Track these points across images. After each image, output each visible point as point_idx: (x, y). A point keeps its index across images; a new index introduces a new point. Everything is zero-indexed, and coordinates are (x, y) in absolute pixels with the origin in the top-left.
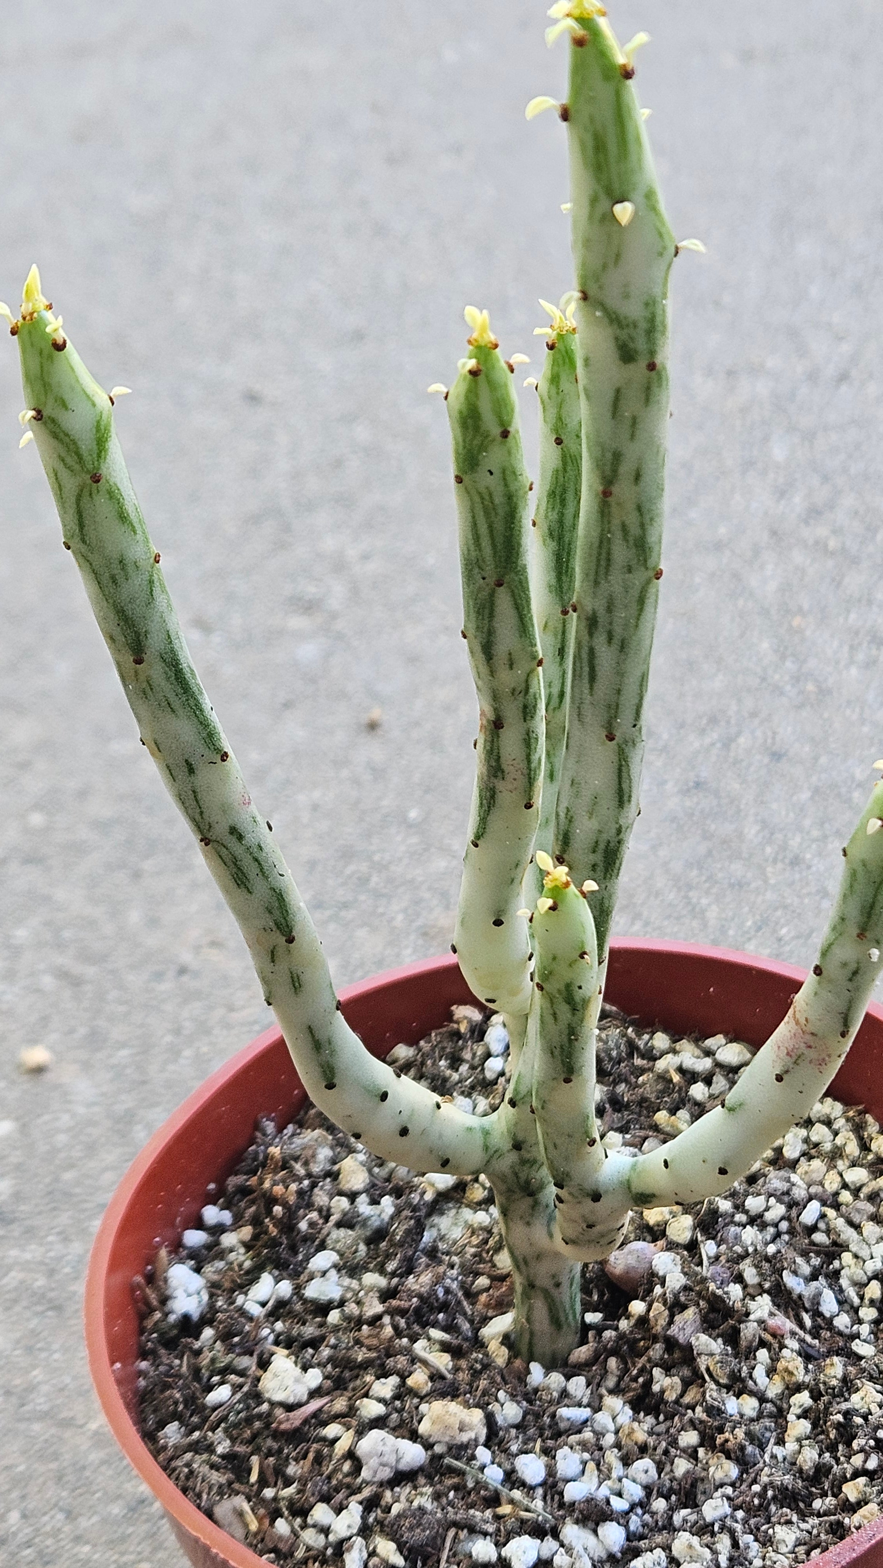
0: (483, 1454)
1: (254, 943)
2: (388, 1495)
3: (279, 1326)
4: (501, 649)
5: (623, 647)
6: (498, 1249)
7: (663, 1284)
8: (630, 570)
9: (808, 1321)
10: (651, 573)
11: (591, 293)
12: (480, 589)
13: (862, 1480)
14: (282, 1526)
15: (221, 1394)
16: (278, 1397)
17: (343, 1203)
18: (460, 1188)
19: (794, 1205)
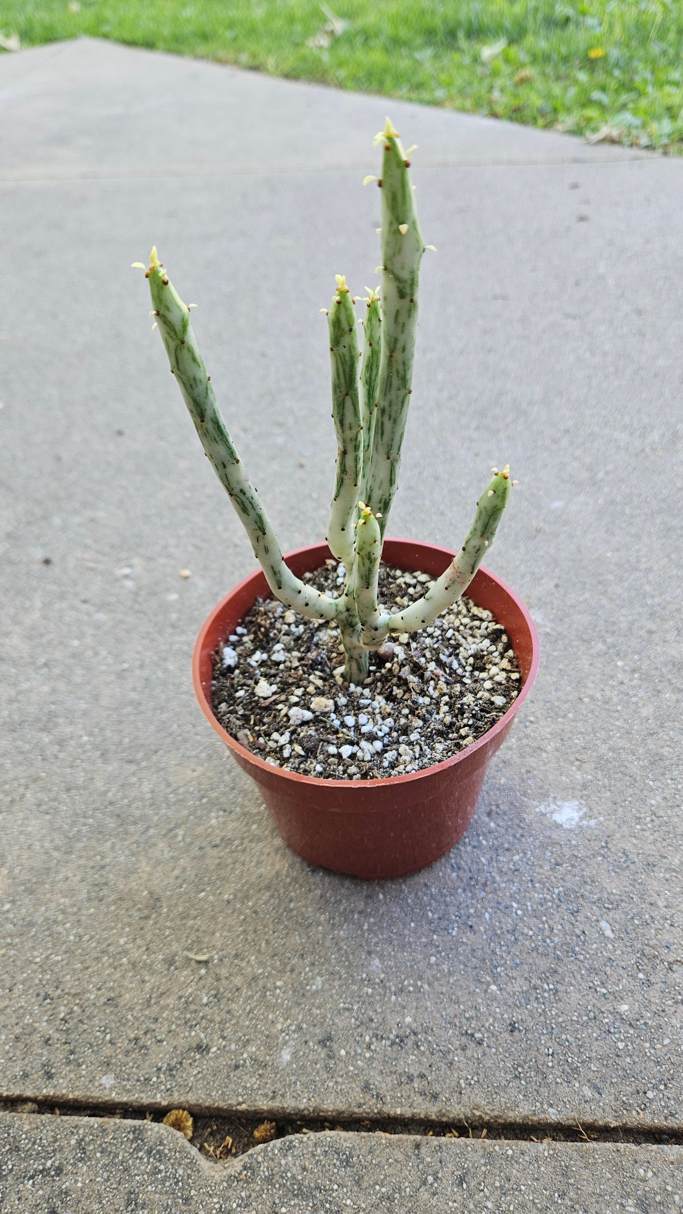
0: (333, 716)
1: (251, 535)
2: (299, 730)
3: (262, 669)
4: (347, 422)
5: (395, 421)
6: (340, 644)
7: (397, 657)
8: (399, 390)
9: (448, 670)
10: (407, 391)
11: (388, 266)
12: (339, 397)
13: (467, 728)
14: (261, 740)
15: (241, 693)
16: (261, 695)
17: (285, 627)
18: (327, 622)
19: (444, 631)
